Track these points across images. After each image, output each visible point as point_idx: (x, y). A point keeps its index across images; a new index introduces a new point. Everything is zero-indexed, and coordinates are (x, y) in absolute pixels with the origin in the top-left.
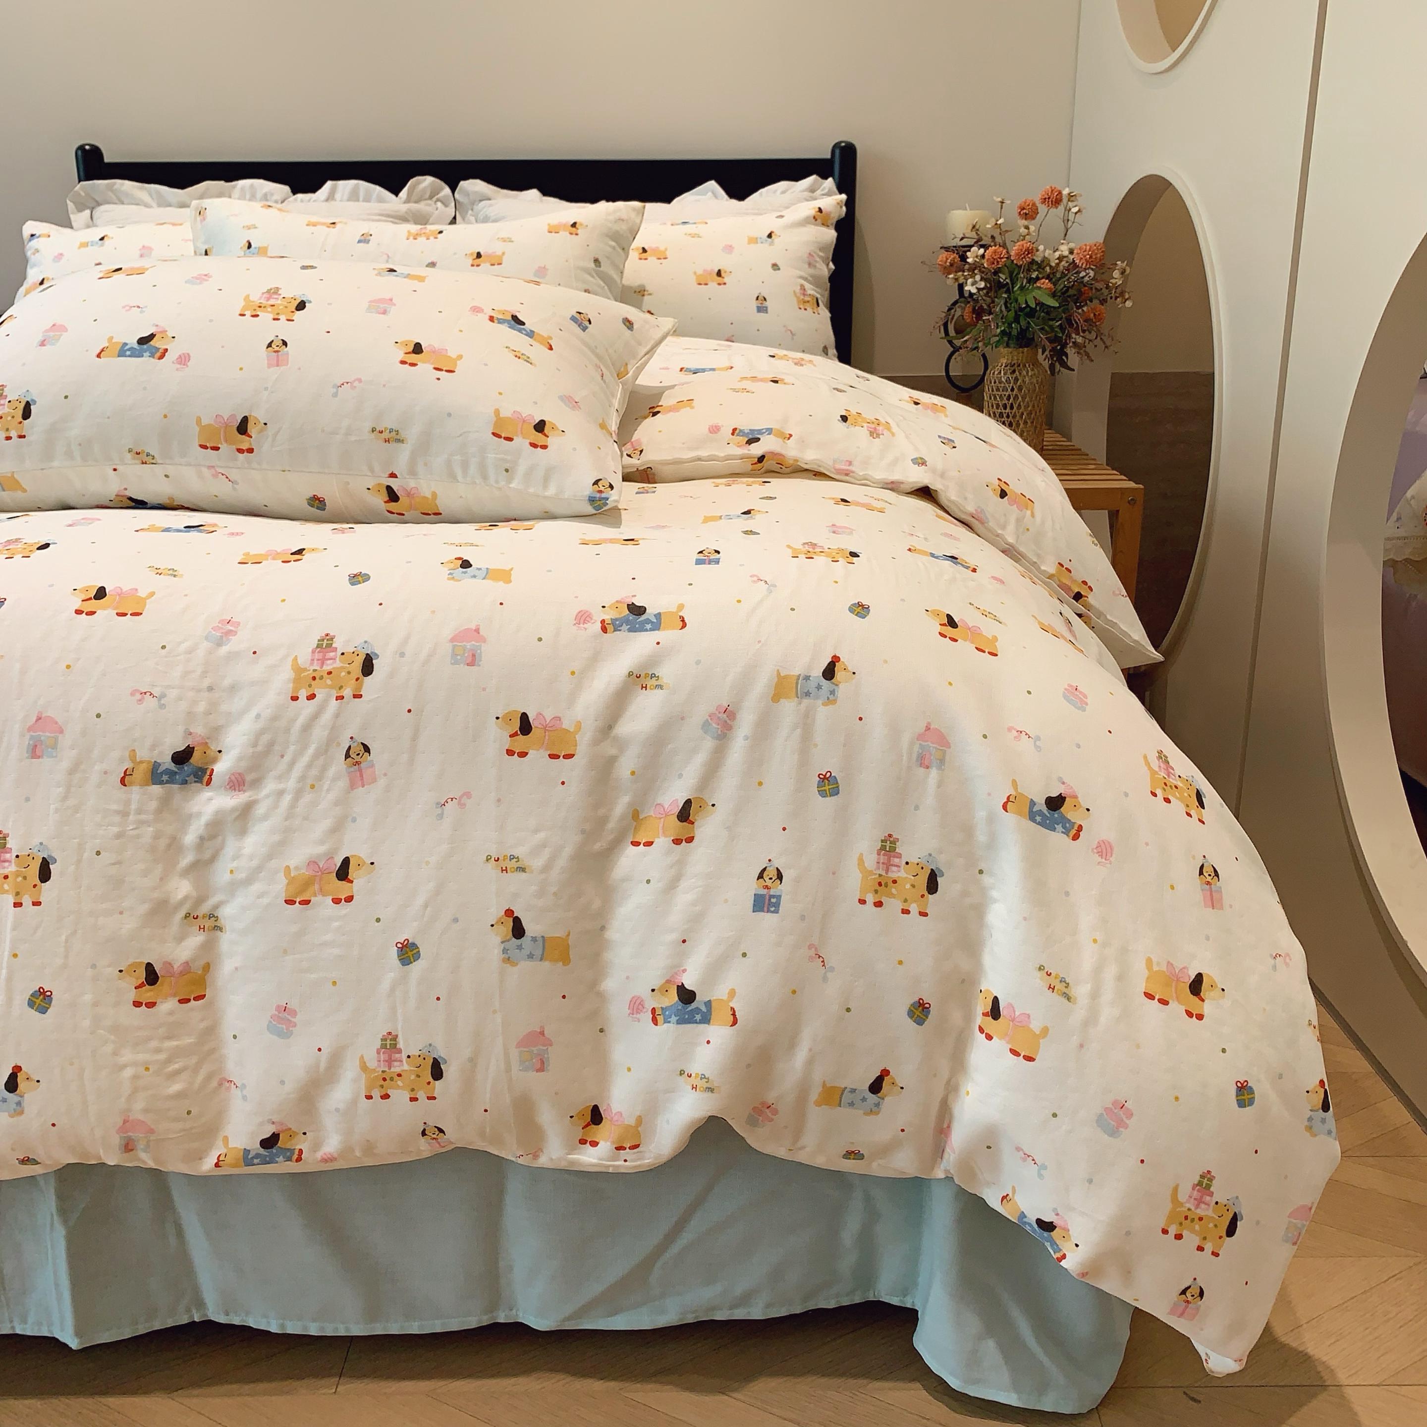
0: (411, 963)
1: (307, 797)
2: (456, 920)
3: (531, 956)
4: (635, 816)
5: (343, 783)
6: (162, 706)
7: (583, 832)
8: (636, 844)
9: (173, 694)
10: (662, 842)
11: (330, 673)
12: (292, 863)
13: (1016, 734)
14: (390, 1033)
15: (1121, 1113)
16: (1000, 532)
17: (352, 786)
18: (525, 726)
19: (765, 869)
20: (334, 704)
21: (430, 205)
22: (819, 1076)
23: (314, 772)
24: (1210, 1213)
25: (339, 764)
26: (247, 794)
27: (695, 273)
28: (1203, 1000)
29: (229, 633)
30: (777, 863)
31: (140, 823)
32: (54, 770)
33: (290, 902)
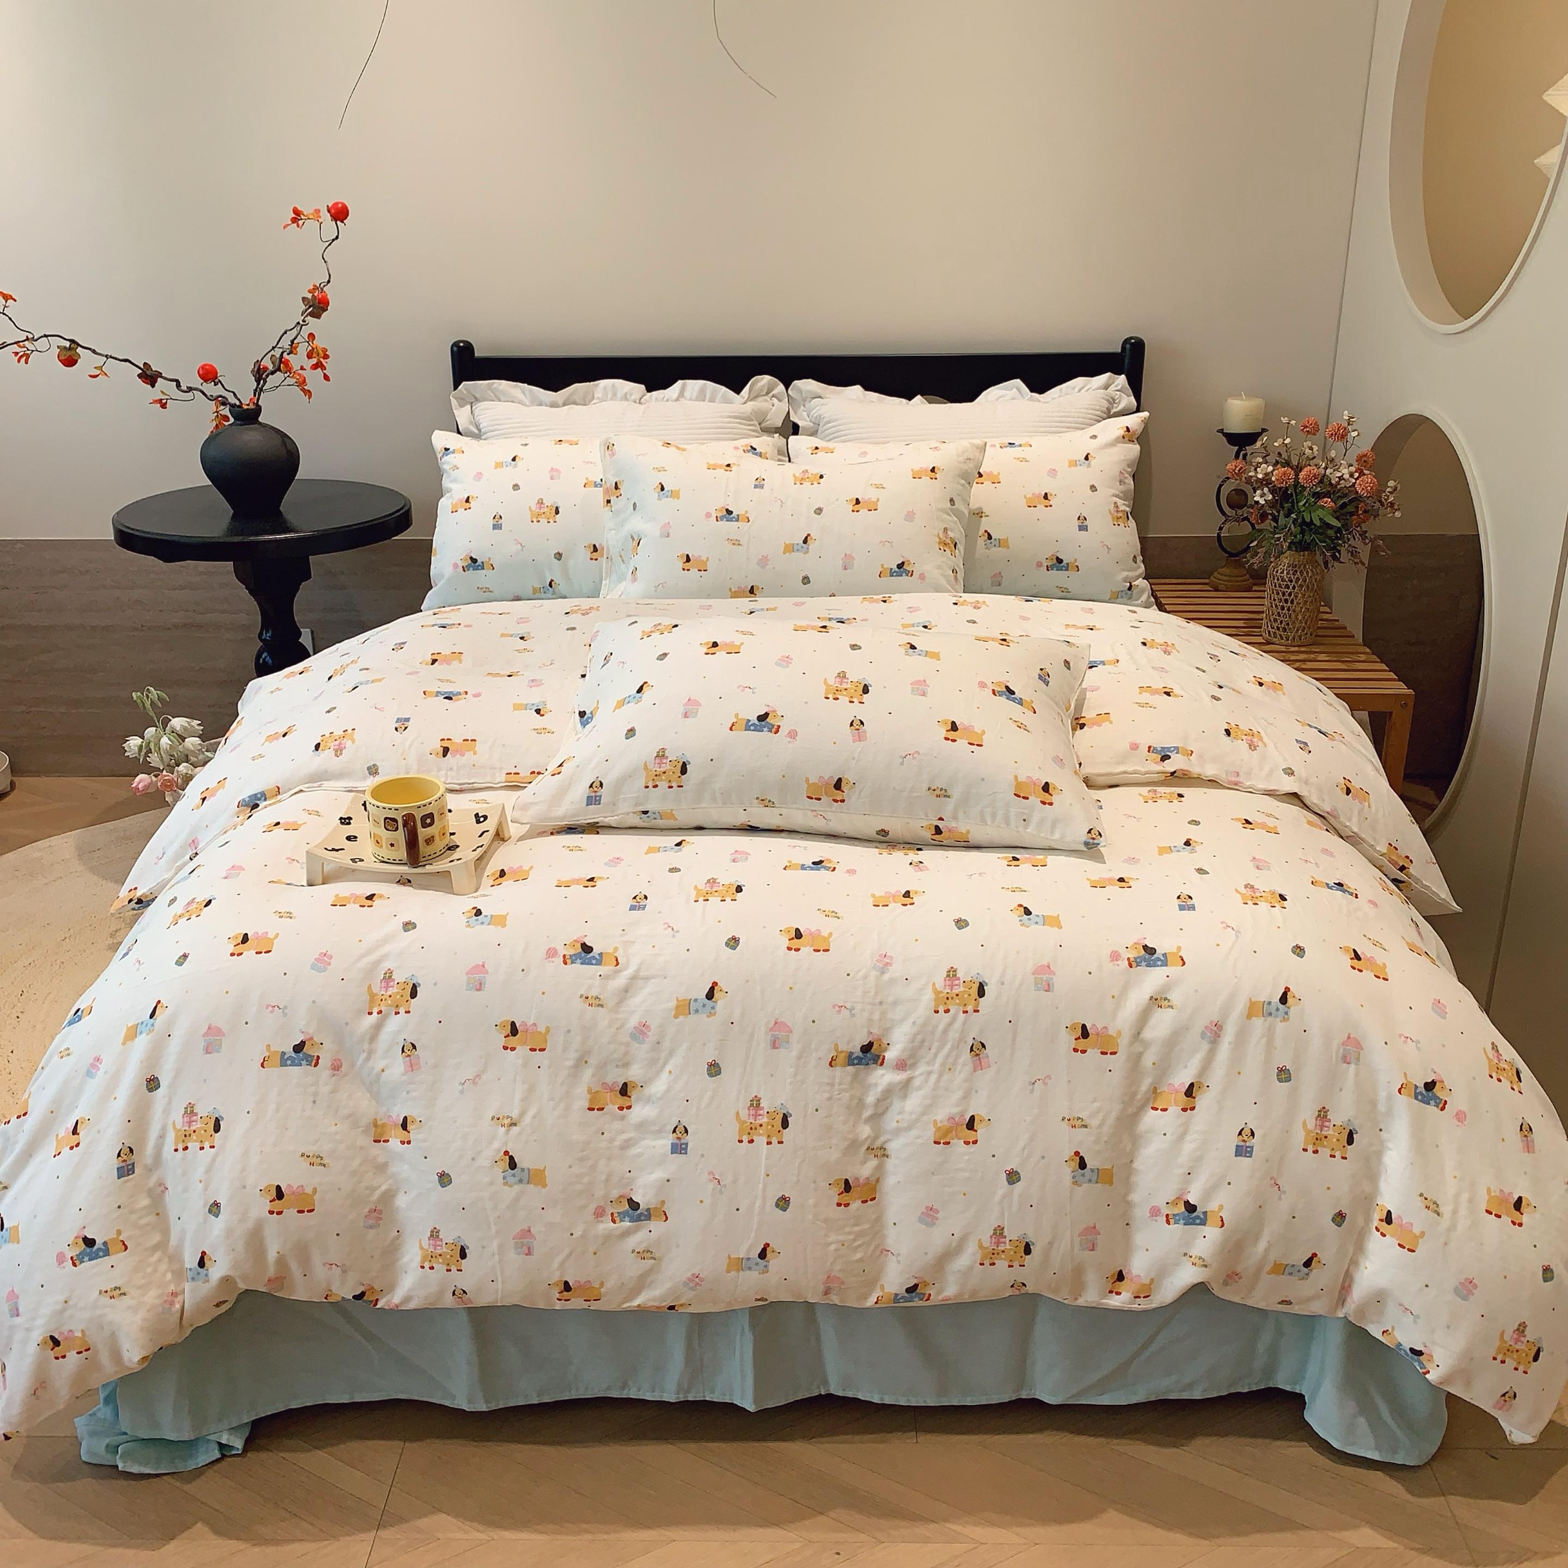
0: (1015, 1183)
1: (945, 1077)
2: (1043, 1157)
3: (1090, 1181)
4: (1155, 1091)
5: (969, 1068)
6: (853, 1015)
7: (1123, 1102)
8: (1155, 1109)
9: (858, 1007)
10: (1174, 1110)
12: (939, 1118)
13: (1405, 1039)
14: (999, 1226)
15: (1470, 1286)
17: (975, 1069)
18: (1085, 1033)
19: (1243, 1129)
20: (962, 1016)
21: (766, 401)
22: (1272, 1257)
23: (951, 1060)
24: (1523, 1347)
25: (966, 1055)
26: (908, 1072)
27: (1025, 497)
28: (1522, 1214)
29: (887, 964)
30: (1250, 1126)
31: (841, 1091)
32: (787, 1056)
33: (936, 1143)
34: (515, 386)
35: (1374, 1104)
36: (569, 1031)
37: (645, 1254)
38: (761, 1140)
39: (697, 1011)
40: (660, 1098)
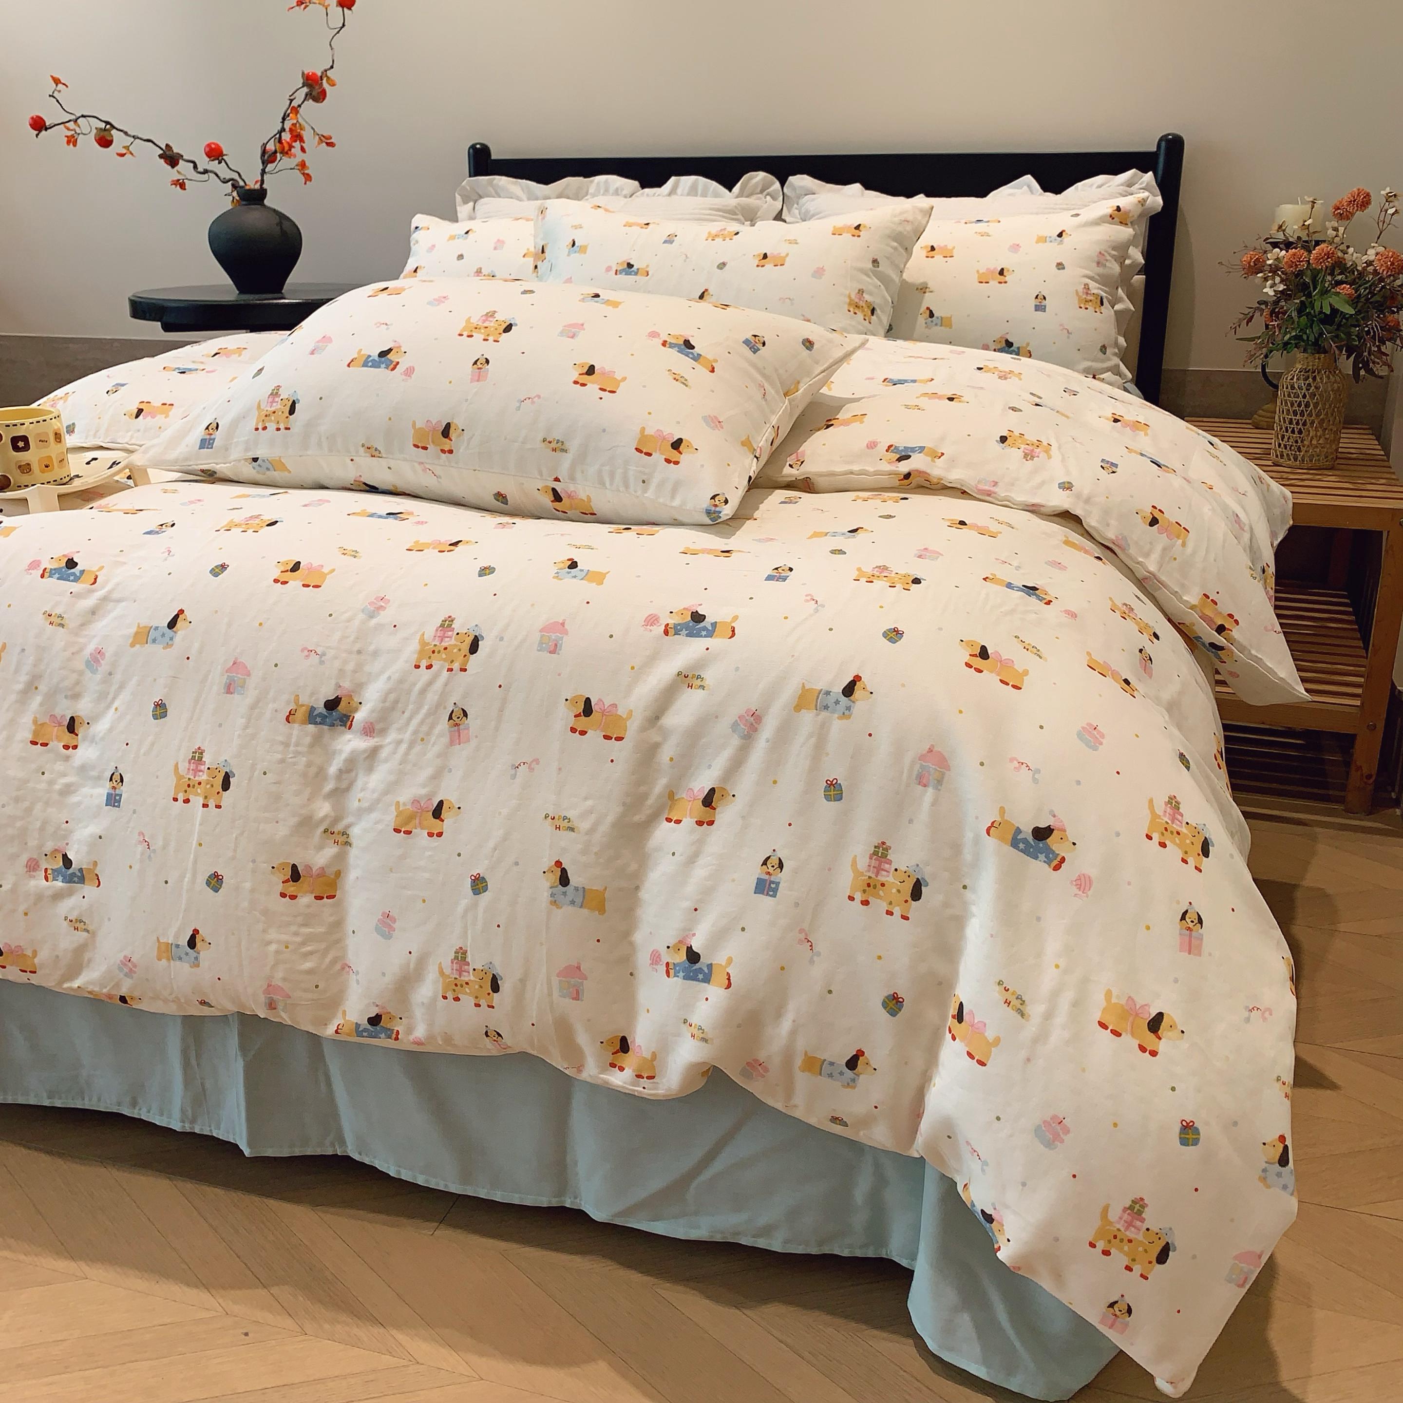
0: (480, 893)
1: (417, 749)
2: (517, 864)
3: (573, 902)
4: (671, 796)
5: (445, 740)
6: (322, 662)
7: (624, 804)
8: (669, 820)
9: (331, 653)
10: (688, 822)
11: (445, 649)
12: (402, 799)
13: (1017, 765)
14: (461, 948)
15: (1058, 1128)
16: (1140, 559)
17: (452, 743)
18: (588, 709)
19: (769, 858)
20: (445, 673)
21: (759, 199)
22: (801, 1045)
23: (425, 728)
25: (443, 724)
26: (375, 740)
27: (978, 271)
28: (1160, 1039)
29: (381, 608)
30: (779, 854)
31: (297, 753)
32: (241, 702)
33: (397, 831)
34: (515, 183)
35: (957, 848)
36: (23, 650)
37: (77, 924)
38: (197, 801)
39: (154, 641)
40: (102, 739)
